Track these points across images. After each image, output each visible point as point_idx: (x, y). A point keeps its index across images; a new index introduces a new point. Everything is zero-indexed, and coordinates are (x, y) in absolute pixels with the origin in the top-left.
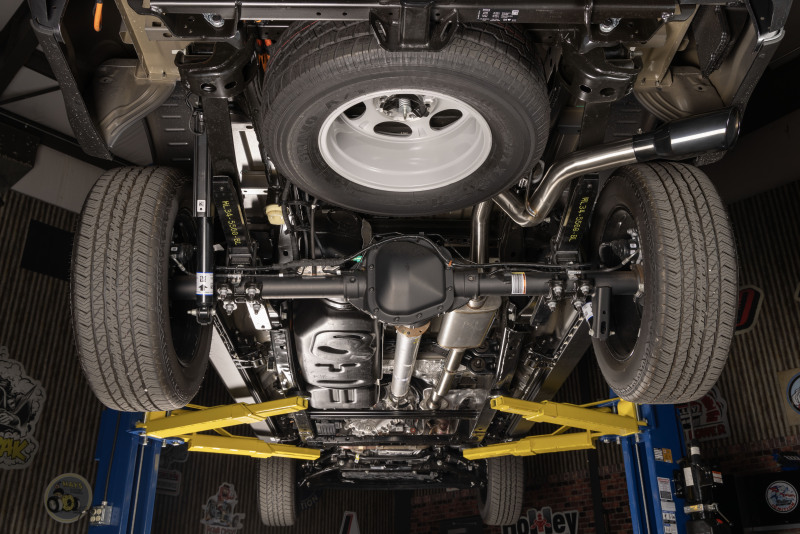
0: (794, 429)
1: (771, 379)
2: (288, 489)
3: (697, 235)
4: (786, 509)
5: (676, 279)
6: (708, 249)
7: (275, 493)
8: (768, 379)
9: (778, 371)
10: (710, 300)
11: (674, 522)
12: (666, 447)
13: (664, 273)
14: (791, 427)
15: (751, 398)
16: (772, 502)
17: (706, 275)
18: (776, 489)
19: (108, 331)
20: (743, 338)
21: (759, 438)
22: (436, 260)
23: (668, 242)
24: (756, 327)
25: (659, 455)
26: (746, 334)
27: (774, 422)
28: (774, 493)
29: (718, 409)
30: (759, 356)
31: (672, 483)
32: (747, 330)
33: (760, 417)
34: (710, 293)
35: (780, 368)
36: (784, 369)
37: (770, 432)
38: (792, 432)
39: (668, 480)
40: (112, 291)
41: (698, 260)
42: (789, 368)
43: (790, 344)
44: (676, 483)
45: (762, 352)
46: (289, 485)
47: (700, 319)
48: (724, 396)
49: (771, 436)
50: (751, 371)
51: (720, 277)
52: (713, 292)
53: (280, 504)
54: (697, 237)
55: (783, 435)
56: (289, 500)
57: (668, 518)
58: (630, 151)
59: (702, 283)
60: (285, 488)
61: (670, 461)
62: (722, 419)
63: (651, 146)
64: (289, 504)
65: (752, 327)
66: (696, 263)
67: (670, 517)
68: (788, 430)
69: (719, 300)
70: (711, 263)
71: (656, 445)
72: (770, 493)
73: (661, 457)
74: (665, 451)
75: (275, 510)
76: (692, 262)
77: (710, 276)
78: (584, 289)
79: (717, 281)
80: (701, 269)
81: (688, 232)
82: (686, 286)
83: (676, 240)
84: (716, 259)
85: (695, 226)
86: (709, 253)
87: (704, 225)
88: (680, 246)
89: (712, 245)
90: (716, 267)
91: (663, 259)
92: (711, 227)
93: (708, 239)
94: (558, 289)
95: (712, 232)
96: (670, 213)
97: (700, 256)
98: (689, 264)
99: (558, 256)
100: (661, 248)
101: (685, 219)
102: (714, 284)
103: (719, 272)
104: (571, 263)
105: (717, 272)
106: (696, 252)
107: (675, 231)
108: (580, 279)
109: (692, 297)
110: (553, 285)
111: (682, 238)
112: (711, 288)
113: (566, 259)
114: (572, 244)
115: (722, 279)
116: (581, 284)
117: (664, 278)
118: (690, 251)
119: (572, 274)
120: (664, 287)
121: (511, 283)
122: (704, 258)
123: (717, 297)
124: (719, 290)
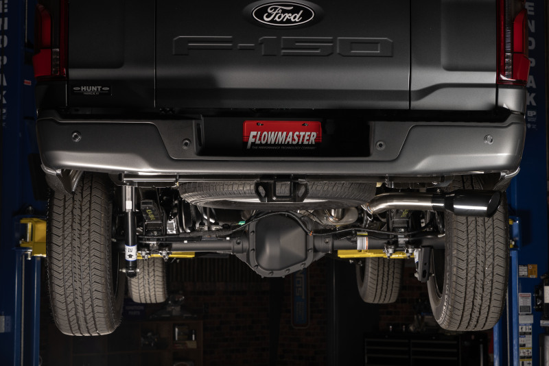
2: (160, 274)
3: (481, 244)
5: (463, 274)
6: (487, 254)
7: (146, 277)
10: (485, 287)
11: (530, 333)
12: (532, 263)
13: (455, 269)
17: (483, 272)
19: (76, 305)
22: (300, 229)
23: (460, 248)
25: (523, 271)
31: (533, 298)
34: (485, 283)
39: (530, 294)
40: (78, 282)
41: (479, 261)
44: (537, 297)
46: (160, 270)
47: (478, 297)
51: (493, 273)
52: (488, 282)
53: (151, 287)
56: (161, 283)
57: (524, 330)
58: (429, 204)
59: (480, 276)
60: (157, 273)
61: (535, 277)
63: (442, 205)
64: (161, 287)
66: (477, 263)
67: (528, 329)
69: (492, 287)
70: (488, 263)
71: (522, 262)
73: (526, 273)
74: (530, 267)
75: (147, 293)
76: (475, 263)
77: (486, 272)
78: (410, 250)
79: (491, 275)
80: (480, 268)
81: (474, 241)
82: (469, 278)
83: (466, 247)
84: (492, 261)
85: (481, 237)
86: (487, 257)
87: (487, 236)
88: (468, 252)
89: (490, 251)
90: (491, 266)
91: (455, 260)
92: (491, 237)
93: (488, 246)
94: (391, 251)
95: (492, 241)
96: (465, 225)
97: (481, 258)
98: (472, 264)
99: (393, 223)
100: (454, 252)
101: (474, 231)
102: (488, 277)
103: (493, 269)
104: (403, 230)
105: (491, 269)
106: (478, 256)
107: (465, 241)
108: (408, 243)
109: (473, 285)
110: (387, 248)
111: (469, 246)
112: (486, 280)
113: (400, 225)
114: (403, 218)
115: (495, 273)
116: (408, 248)
117: (455, 273)
118: (474, 255)
119: (402, 240)
120: (454, 278)
121: (356, 243)
122: (483, 260)
123: (490, 285)
124: (492, 280)
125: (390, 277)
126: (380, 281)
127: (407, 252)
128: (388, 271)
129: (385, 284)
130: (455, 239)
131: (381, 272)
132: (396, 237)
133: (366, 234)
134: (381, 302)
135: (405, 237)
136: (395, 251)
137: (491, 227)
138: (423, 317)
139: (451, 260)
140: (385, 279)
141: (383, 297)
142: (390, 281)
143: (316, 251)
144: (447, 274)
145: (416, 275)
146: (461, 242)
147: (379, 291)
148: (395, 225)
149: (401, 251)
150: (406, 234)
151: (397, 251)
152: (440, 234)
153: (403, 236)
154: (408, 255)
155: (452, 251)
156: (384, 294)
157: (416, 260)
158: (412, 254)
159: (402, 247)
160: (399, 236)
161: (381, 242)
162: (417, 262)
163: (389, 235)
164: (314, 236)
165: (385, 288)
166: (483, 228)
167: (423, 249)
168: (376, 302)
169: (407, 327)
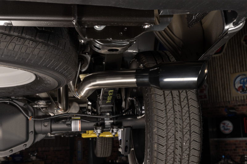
0: (235, 98)
1: (227, 76)
3: (178, 121)
4: (227, 132)
5: (163, 150)
6: (184, 130)
8: (226, 77)
9: (231, 73)
10: (183, 161)
13: (156, 146)
14: (233, 98)
15: (218, 84)
16: (222, 129)
17: (181, 147)
18: (224, 124)
20: (218, 58)
21: (220, 101)
22: (21, 115)
23: (160, 126)
24: (224, 53)
26: (219, 56)
27: (227, 95)
28: (223, 125)
29: (204, 88)
30: (224, 66)
32: (220, 55)
33: (221, 92)
34: (183, 157)
35: (232, 72)
36: (233, 73)
37: (225, 99)
38: (233, 99)
41: (178, 138)
42: (236, 72)
43: (237, 62)
45: (225, 64)
48: (207, 83)
49: (225, 101)
50: (220, 72)
51: (190, 148)
52: (185, 156)
54: (178, 123)
55: (230, 100)
59: (178, 152)
62: (206, 92)
65: (222, 53)
66: (176, 139)
68: (232, 98)
69: (189, 160)
70: (185, 139)
72: (222, 125)
76: (173, 139)
77: (184, 148)
78: (115, 130)
79: (188, 150)
80: (178, 143)
81: (173, 119)
82: (168, 153)
83: (165, 124)
84: (188, 136)
85: (178, 115)
86: (184, 133)
87: (184, 114)
88: (167, 129)
89: (187, 128)
90: (188, 142)
91: (156, 137)
92: (187, 115)
93: (185, 123)
94: (99, 131)
95: (188, 119)
96: (163, 105)
97: (179, 135)
98: (172, 140)
99: (101, 108)
100: (155, 130)
101: (172, 109)
102: (186, 152)
103: (190, 144)
104: (108, 114)
105: (188, 144)
106: (177, 133)
107: (165, 119)
108: (113, 125)
109: (172, 159)
110: (96, 129)
111: (169, 124)
112: (184, 154)
113: (106, 111)
114: (108, 104)
115: (191, 148)
116: (113, 128)
117: (156, 149)
118: (173, 132)
119: (108, 122)
120: (155, 154)
121: (71, 126)
122: (181, 136)
123: (187, 159)
124: (189, 155)
125: (107, 145)
126: (103, 148)
127: (113, 131)
128: (106, 143)
129: (105, 148)
130: (155, 118)
131: (103, 143)
132: (103, 119)
133: (79, 118)
134: (104, 156)
135: (111, 119)
136: (102, 132)
137: (187, 106)
138: (121, 158)
139: (152, 137)
140: (105, 146)
141: (104, 154)
142: (107, 147)
143: (36, 133)
144: (148, 150)
145: (120, 150)
146: (160, 120)
147: (103, 152)
148: (103, 110)
149: (107, 131)
150: (112, 117)
151: (104, 131)
152: (138, 116)
153: (109, 119)
154: (114, 134)
155: (152, 129)
156: (105, 153)
157: (120, 138)
158: (116, 133)
159: (108, 128)
160: (105, 119)
161: (92, 124)
162: (121, 140)
163: (97, 118)
164: (35, 121)
165: (105, 150)
166: (180, 107)
167: (125, 129)
168: (102, 156)
169: (116, 161)
